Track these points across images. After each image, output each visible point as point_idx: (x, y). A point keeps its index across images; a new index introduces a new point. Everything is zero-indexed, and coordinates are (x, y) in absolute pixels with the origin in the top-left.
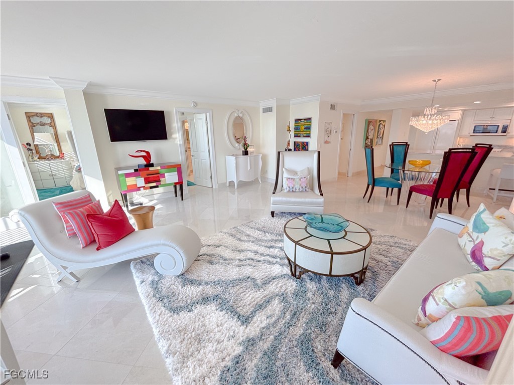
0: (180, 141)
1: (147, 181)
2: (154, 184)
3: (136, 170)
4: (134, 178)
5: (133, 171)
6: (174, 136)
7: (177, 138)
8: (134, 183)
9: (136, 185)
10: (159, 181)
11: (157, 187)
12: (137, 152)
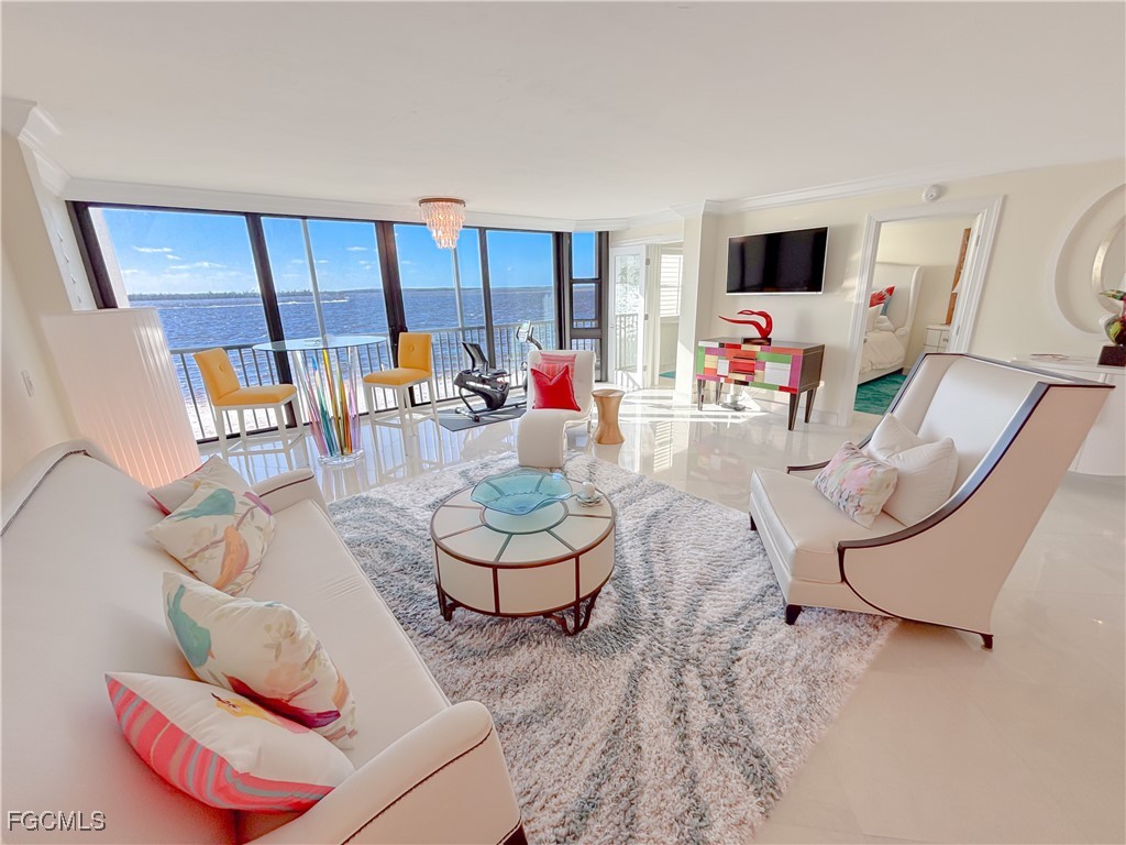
0: (859, 295)
1: (734, 369)
2: (742, 378)
3: (722, 345)
4: (714, 358)
5: (716, 345)
6: (846, 284)
7: (854, 288)
8: (712, 366)
9: (716, 370)
10: (752, 372)
11: (745, 383)
12: (741, 313)
